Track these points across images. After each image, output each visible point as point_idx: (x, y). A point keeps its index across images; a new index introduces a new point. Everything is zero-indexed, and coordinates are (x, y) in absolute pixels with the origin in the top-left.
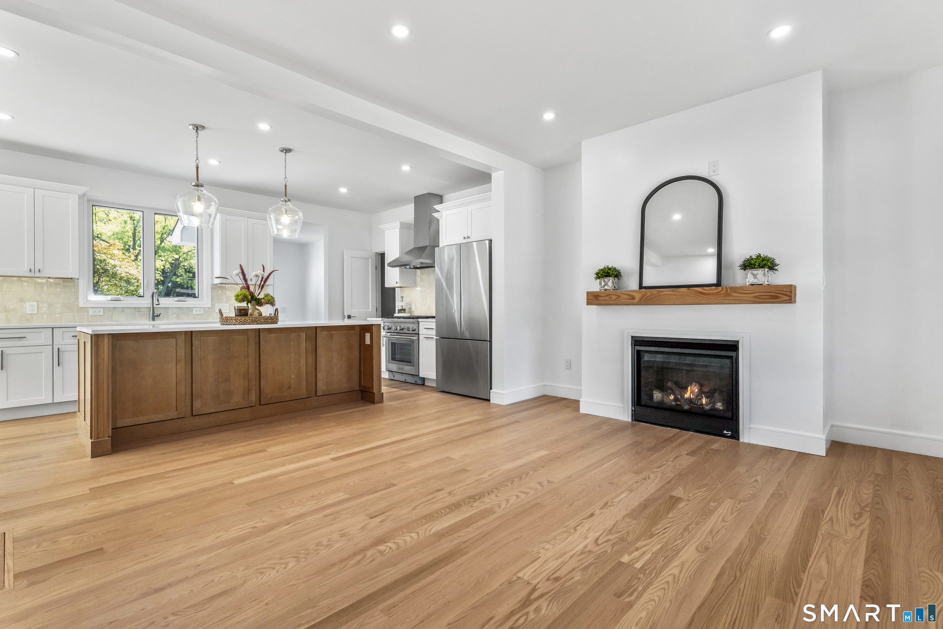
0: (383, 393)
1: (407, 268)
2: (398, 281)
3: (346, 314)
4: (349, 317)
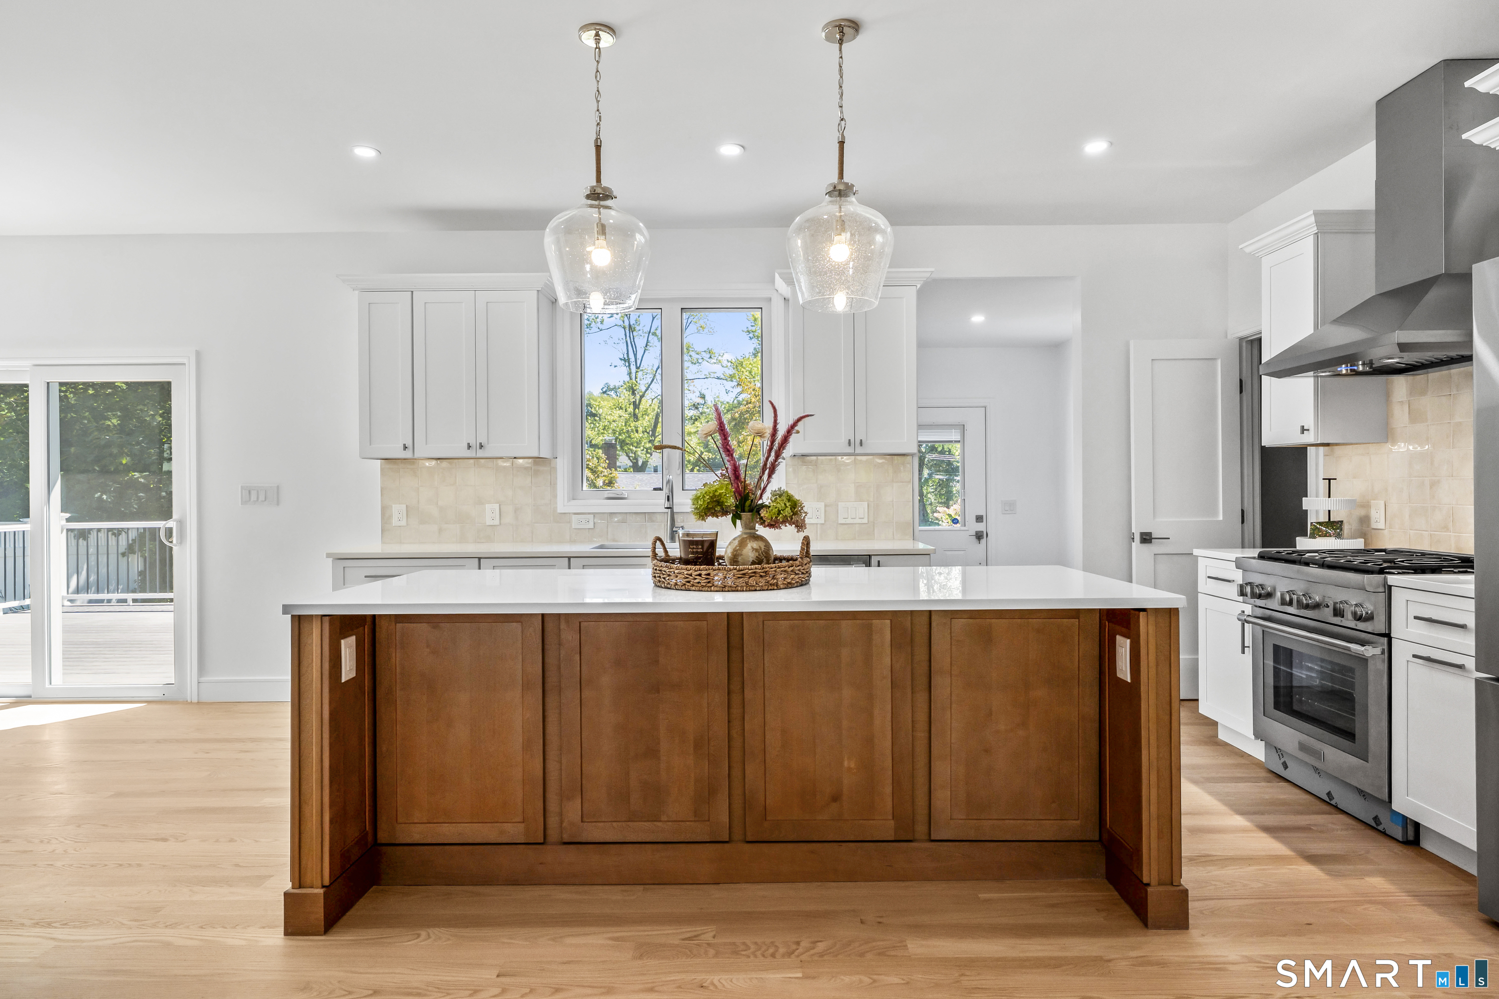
0: (1186, 891)
1: (1339, 375)
2: (1309, 423)
3: (1136, 530)
4: (1146, 538)
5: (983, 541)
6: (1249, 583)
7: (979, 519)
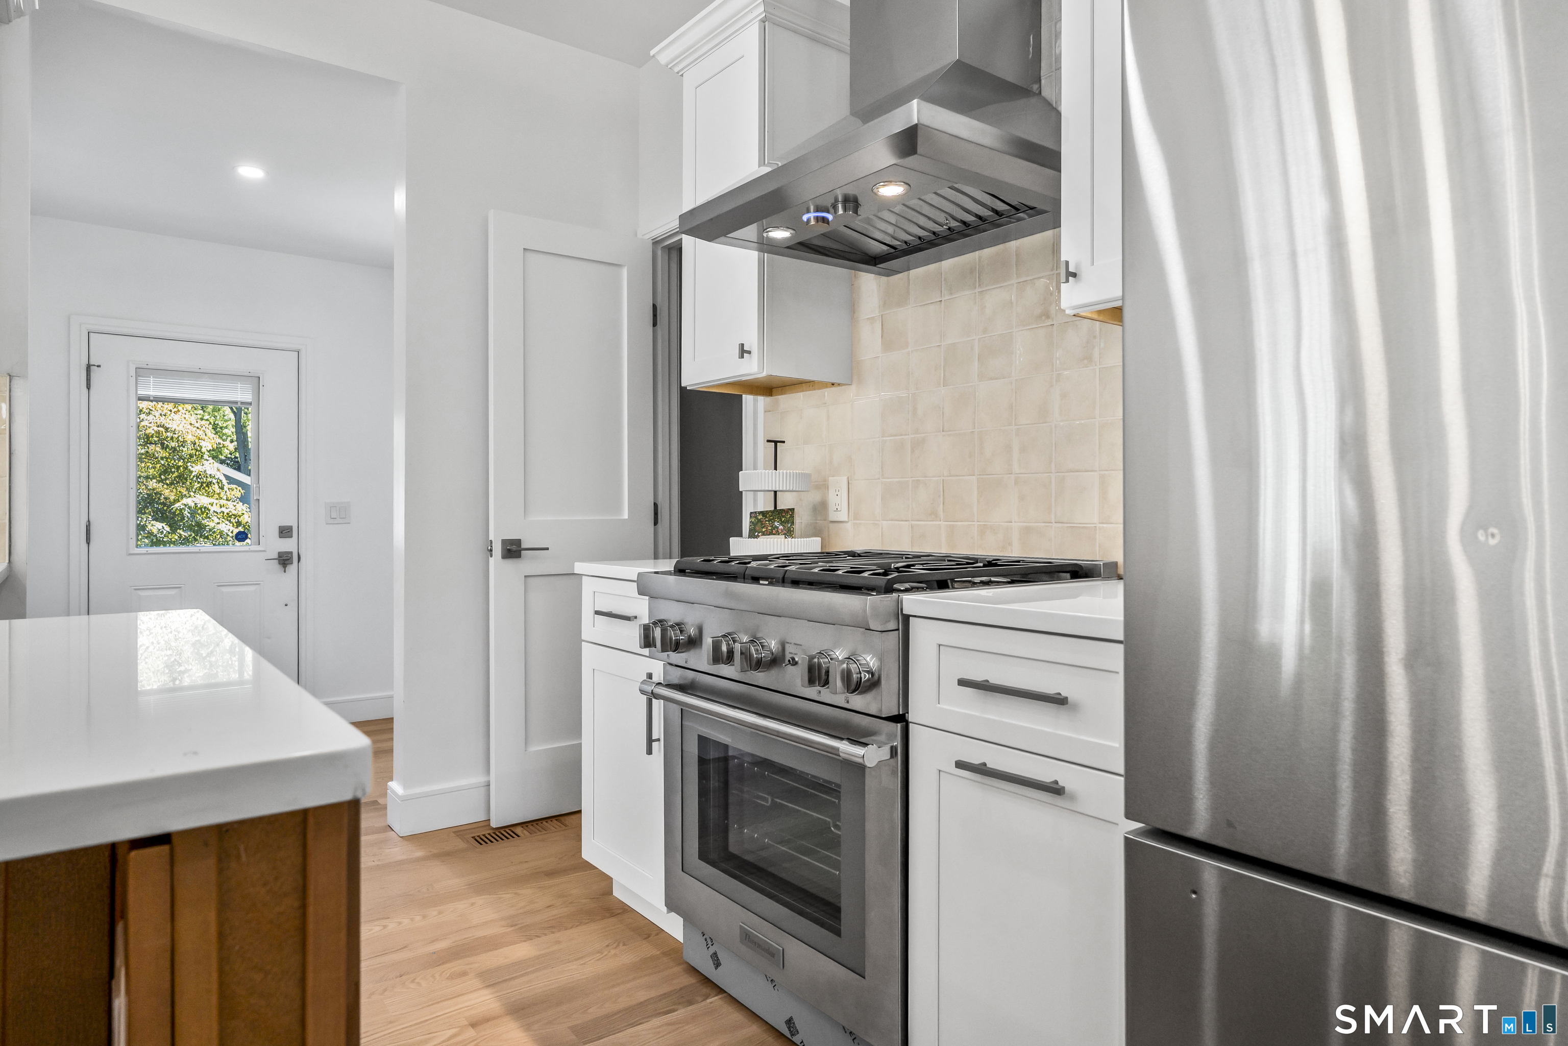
2: (752, 342)
3: (496, 537)
4: (513, 550)
5: (292, 568)
6: (661, 621)
7: (285, 532)
